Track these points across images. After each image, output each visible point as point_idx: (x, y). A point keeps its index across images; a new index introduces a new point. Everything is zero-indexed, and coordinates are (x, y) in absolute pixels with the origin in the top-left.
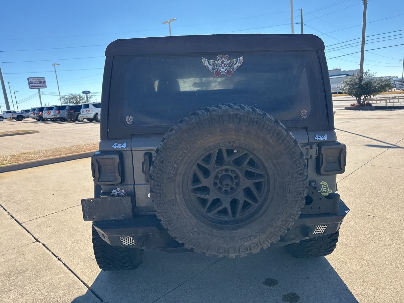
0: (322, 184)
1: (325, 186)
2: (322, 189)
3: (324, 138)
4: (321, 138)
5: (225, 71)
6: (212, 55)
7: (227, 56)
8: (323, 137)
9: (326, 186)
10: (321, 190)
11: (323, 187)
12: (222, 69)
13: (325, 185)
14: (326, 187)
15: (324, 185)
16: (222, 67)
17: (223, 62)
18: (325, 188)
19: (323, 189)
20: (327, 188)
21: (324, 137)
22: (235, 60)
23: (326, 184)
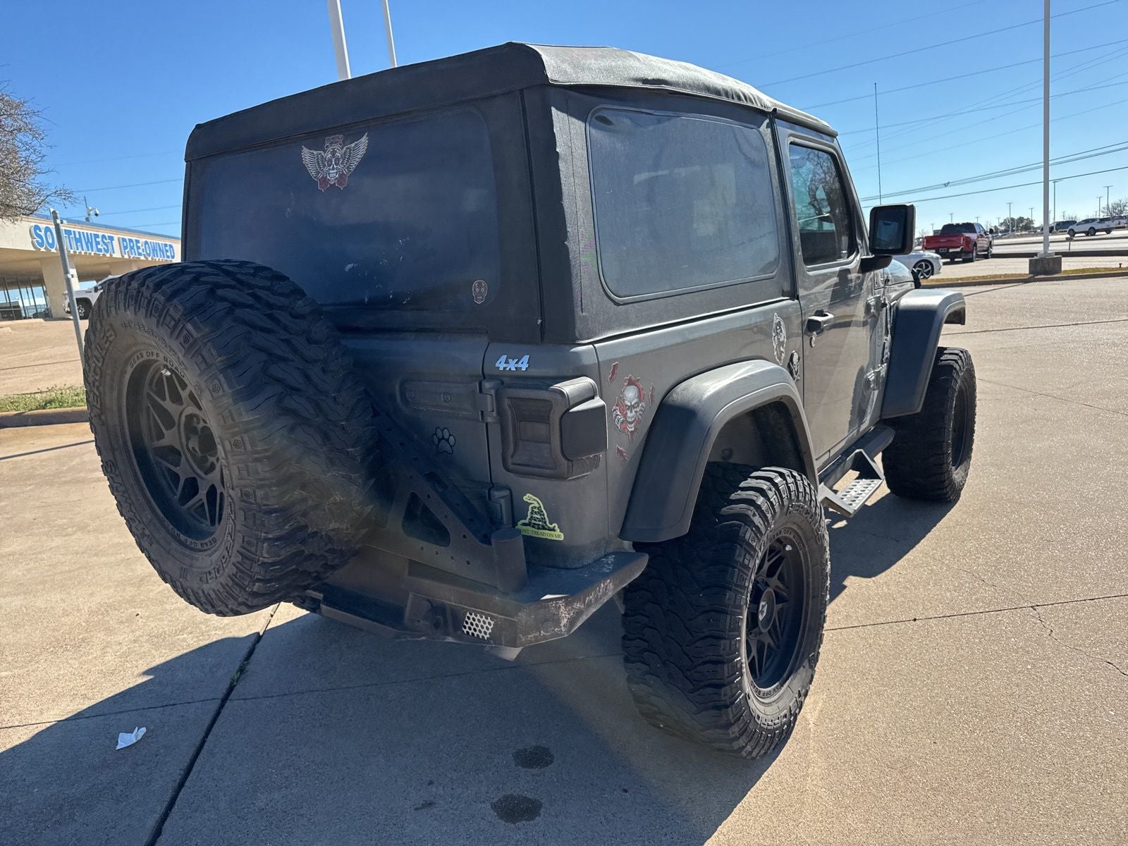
0: (529, 501)
1: (536, 510)
2: (529, 517)
3: (519, 365)
4: (512, 366)
5: (335, 175)
6: (316, 137)
7: (340, 136)
8: (517, 363)
9: (538, 509)
10: (527, 520)
11: (533, 511)
12: (331, 172)
13: (537, 505)
14: (540, 512)
15: (532, 505)
16: (331, 167)
17: (333, 153)
18: (539, 517)
19: (532, 517)
20: (544, 515)
21: (521, 362)
22: (353, 145)
23: (538, 503)
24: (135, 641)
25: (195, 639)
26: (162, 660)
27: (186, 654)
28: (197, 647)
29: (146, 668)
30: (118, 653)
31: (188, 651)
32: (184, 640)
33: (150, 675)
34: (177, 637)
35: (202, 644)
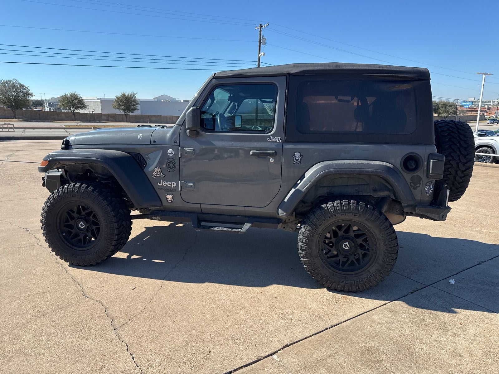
24: (455, 334)
25: (424, 315)
26: (445, 314)
27: (433, 310)
28: (426, 310)
29: (454, 314)
30: (466, 332)
31: (431, 311)
32: (430, 318)
33: (453, 310)
34: (432, 322)
35: (423, 310)
